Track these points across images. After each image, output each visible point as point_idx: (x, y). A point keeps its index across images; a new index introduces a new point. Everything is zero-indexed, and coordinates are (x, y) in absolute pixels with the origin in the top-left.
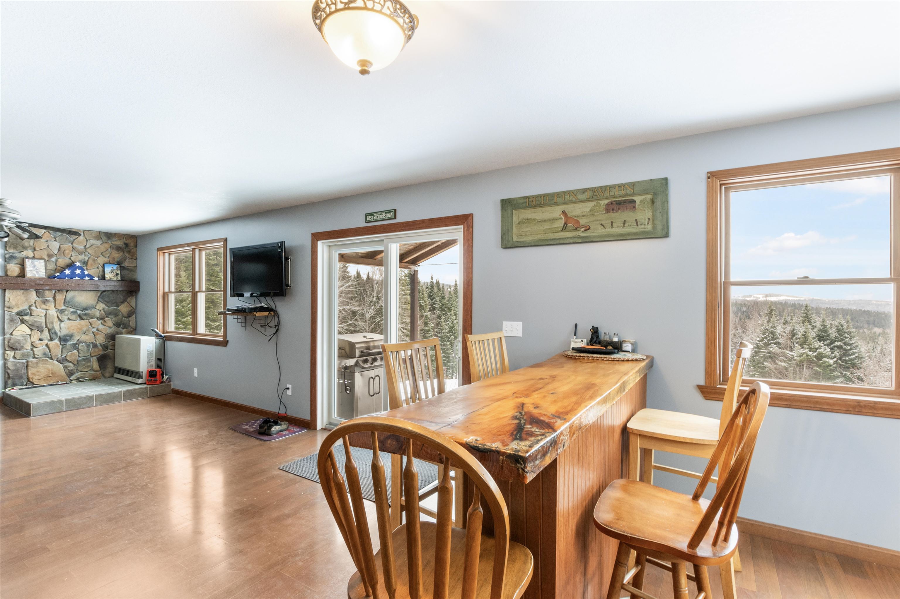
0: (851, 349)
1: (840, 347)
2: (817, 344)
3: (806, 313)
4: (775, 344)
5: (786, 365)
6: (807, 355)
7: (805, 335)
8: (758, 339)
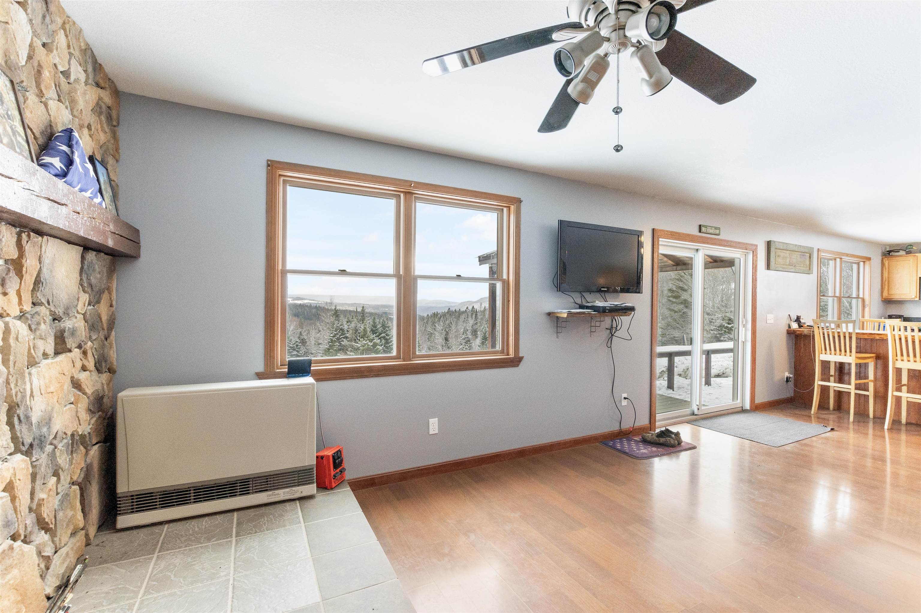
0: (390, 338)
1: (384, 337)
2: (372, 336)
3: (363, 313)
4: (344, 338)
7: (365, 330)
8: (332, 335)
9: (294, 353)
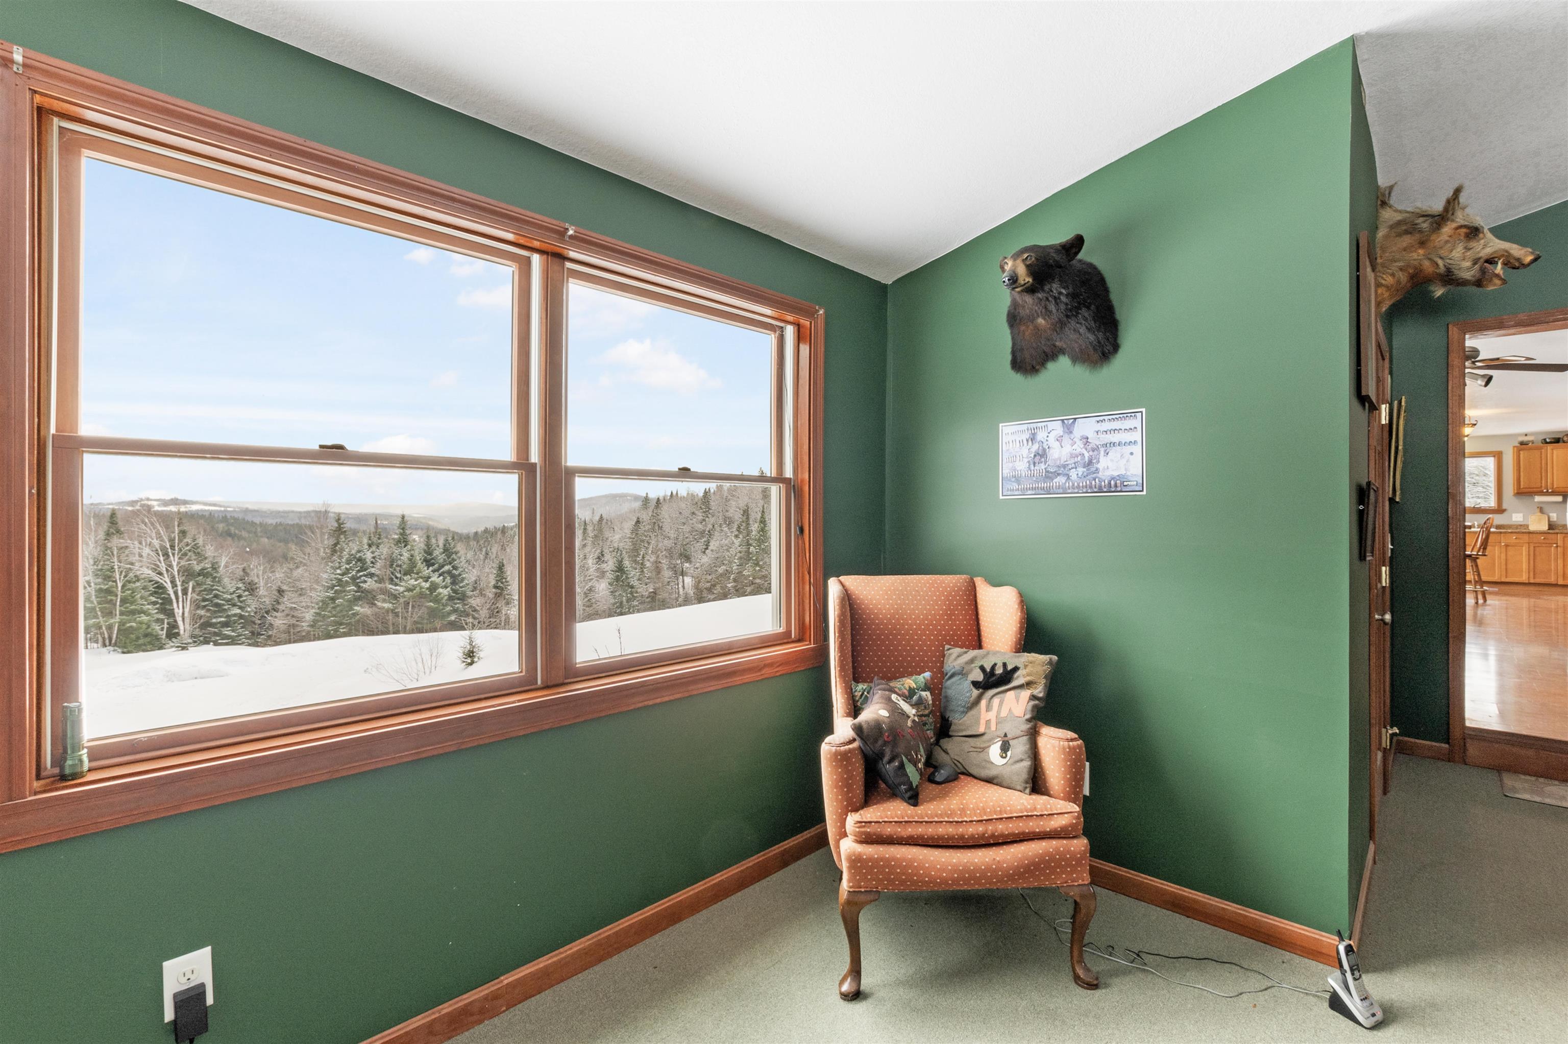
0: (460, 575)
1: (449, 572)
2: (426, 572)
3: (403, 529)
4: (366, 576)
5: (390, 606)
6: (421, 588)
7: (412, 558)
8: (338, 571)
9: (233, 612)
